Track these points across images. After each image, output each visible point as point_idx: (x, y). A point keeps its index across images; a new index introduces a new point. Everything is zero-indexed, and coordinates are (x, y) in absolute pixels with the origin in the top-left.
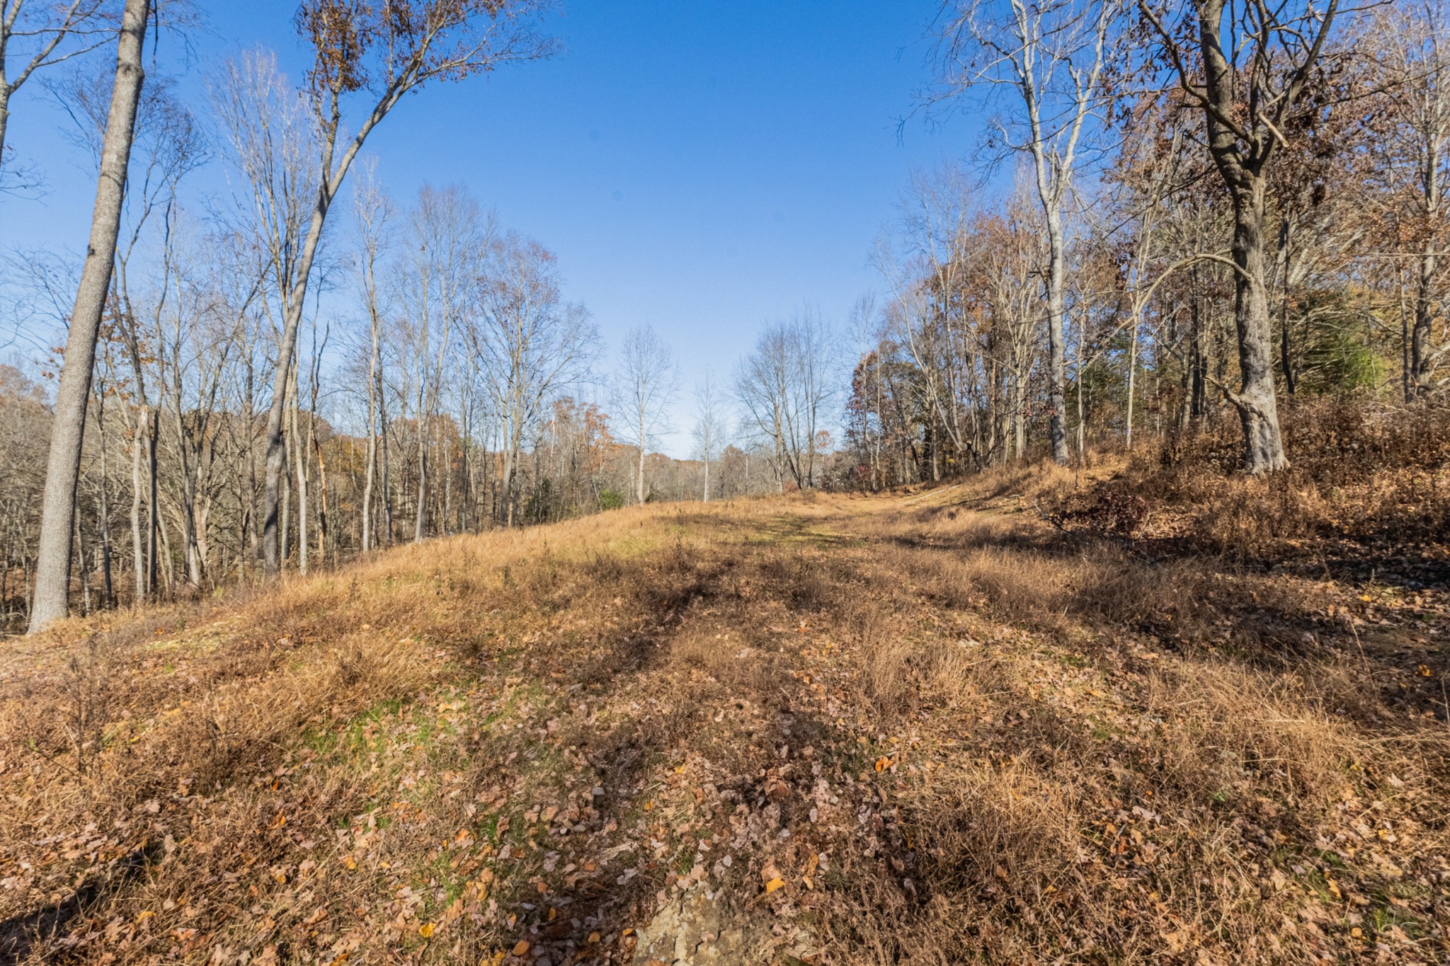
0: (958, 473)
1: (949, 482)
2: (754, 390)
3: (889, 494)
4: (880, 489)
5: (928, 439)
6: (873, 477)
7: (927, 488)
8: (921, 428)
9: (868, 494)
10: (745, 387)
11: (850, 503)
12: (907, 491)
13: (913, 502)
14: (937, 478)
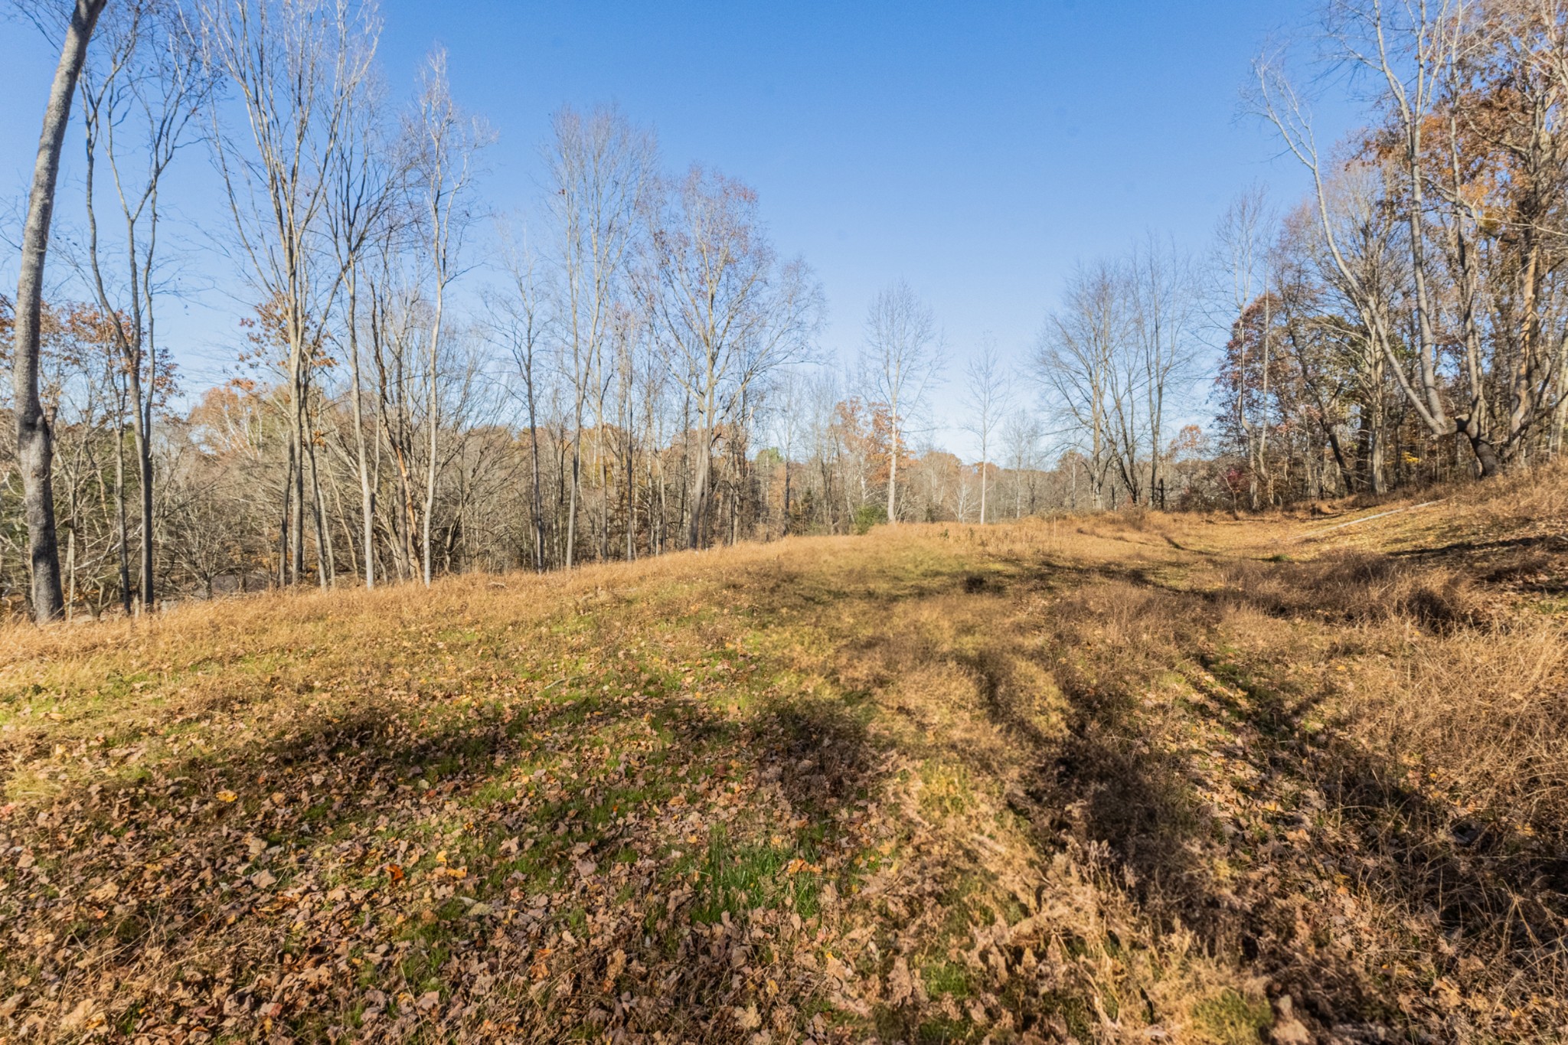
0: (1432, 479)
1: (1408, 496)
2: (1060, 364)
3: (1279, 515)
4: (1264, 506)
5: (1366, 423)
6: (1254, 486)
7: (1359, 506)
8: (1354, 409)
9: (1241, 514)
10: (1049, 360)
11: (1204, 529)
12: (1315, 512)
13: (1320, 533)
14: (1381, 490)
